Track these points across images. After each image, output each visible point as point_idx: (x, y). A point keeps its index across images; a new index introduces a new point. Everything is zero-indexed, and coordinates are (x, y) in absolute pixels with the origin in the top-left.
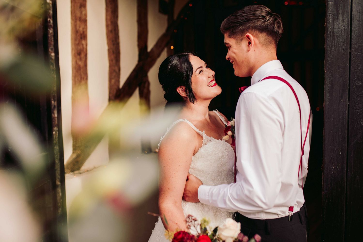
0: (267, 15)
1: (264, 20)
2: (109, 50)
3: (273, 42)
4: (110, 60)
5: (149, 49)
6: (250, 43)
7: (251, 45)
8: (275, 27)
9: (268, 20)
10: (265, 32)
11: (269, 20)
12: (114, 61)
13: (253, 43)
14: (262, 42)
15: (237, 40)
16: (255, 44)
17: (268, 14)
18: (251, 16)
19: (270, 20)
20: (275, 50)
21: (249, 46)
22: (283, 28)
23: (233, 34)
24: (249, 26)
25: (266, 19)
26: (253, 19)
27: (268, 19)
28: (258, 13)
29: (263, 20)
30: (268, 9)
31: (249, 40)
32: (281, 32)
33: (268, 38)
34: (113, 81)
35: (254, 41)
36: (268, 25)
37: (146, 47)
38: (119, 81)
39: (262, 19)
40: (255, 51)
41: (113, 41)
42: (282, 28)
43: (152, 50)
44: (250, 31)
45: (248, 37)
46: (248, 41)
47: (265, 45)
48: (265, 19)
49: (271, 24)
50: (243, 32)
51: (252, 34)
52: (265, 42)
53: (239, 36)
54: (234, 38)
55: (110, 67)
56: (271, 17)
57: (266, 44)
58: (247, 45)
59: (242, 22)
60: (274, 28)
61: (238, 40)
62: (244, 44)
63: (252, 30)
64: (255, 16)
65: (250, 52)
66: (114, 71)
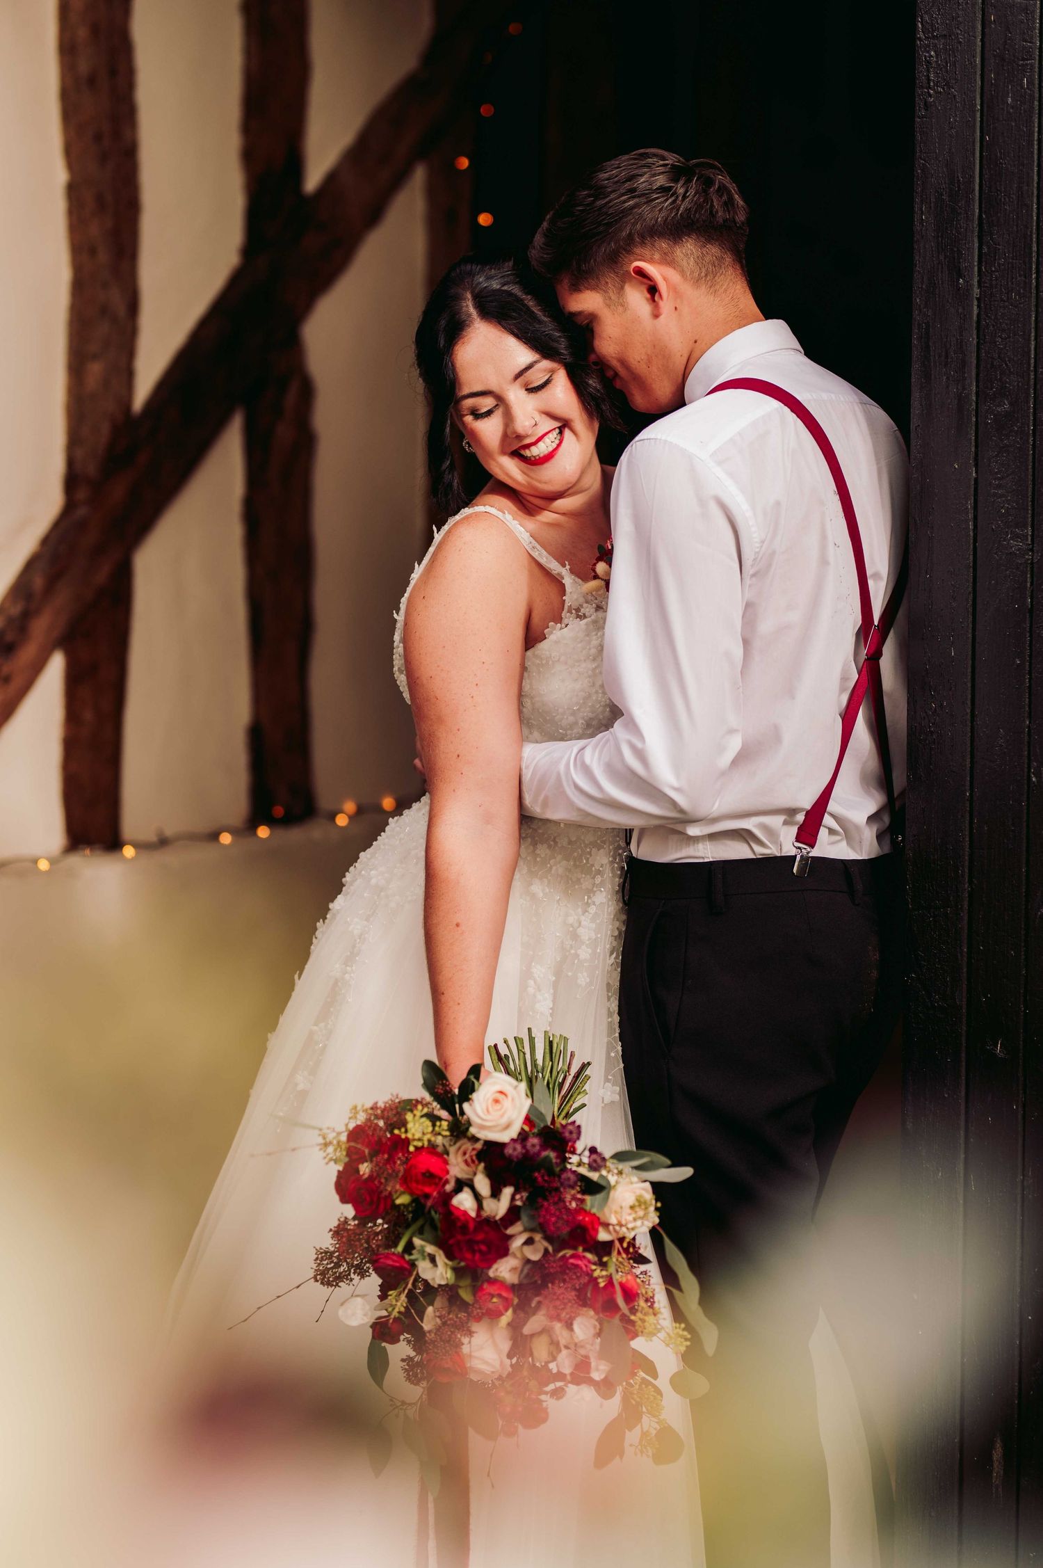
0: (676, 181)
1: (670, 201)
2: (73, 190)
3: (728, 259)
4: (81, 250)
5: (313, 180)
6: (653, 290)
7: (660, 296)
8: (717, 212)
9: (684, 197)
10: (689, 235)
11: (686, 193)
12: (103, 257)
13: (662, 286)
14: (692, 272)
15: (606, 292)
16: (674, 289)
17: (676, 173)
18: (625, 202)
19: (691, 192)
20: (745, 284)
21: (654, 301)
22: (745, 202)
23: (582, 280)
24: (630, 236)
25: (675, 193)
26: (633, 208)
27: (681, 191)
28: (644, 182)
29: (667, 200)
30: (672, 159)
31: (645, 281)
32: (741, 217)
33: (707, 253)
34: (95, 369)
35: (665, 279)
36: (688, 210)
37: (295, 164)
38: (128, 374)
39: (662, 199)
40: (676, 308)
41: (98, 138)
42: (741, 203)
43: (332, 179)
44: (638, 250)
45: (640, 272)
46: (645, 284)
47: (705, 277)
48: (672, 195)
49: (699, 207)
50: (614, 260)
51: (648, 256)
52: (700, 269)
53: (610, 279)
54: (594, 288)
55: (79, 286)
56: (689, 181)
57: (706, 275)
58: (647, 299)
59: (601, 228)
60: (712, 214)
61: (610, 291)
62: (636, 297)
63: (643, 243)
64: (639, 196)
65: (662, 318)
66: (104, 310)
